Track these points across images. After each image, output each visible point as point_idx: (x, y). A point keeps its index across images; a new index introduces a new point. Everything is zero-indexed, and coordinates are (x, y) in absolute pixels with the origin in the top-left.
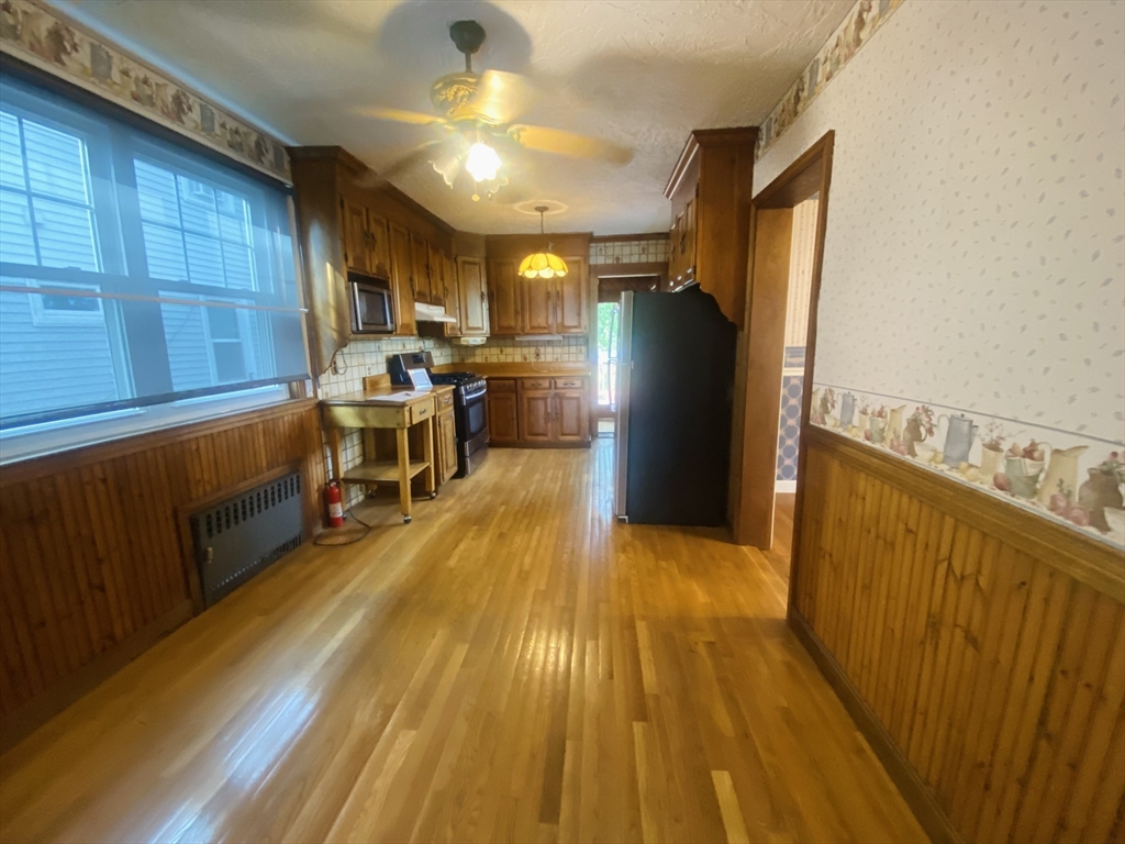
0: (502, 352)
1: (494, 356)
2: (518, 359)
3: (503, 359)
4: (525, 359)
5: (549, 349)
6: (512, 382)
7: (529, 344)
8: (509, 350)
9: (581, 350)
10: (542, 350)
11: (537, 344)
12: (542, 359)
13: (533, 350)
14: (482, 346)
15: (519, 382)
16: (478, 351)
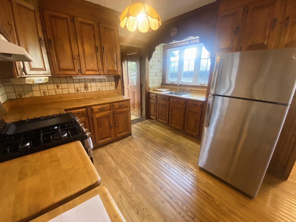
0: (58, 87)
1: (52, 90)
2: (72, 91)
3: (59, 91)
4: (78, 91)
5: (93, 84)
6: (84, 109)
7: (80, 81)
8: (64, 86)
9: (112, 84)
10: (89, 85)
11: (85, 81)
12: (90, 90)
13: (82, 85)
14: (46, 83)
15: (89, 109)
16: (37, 88)
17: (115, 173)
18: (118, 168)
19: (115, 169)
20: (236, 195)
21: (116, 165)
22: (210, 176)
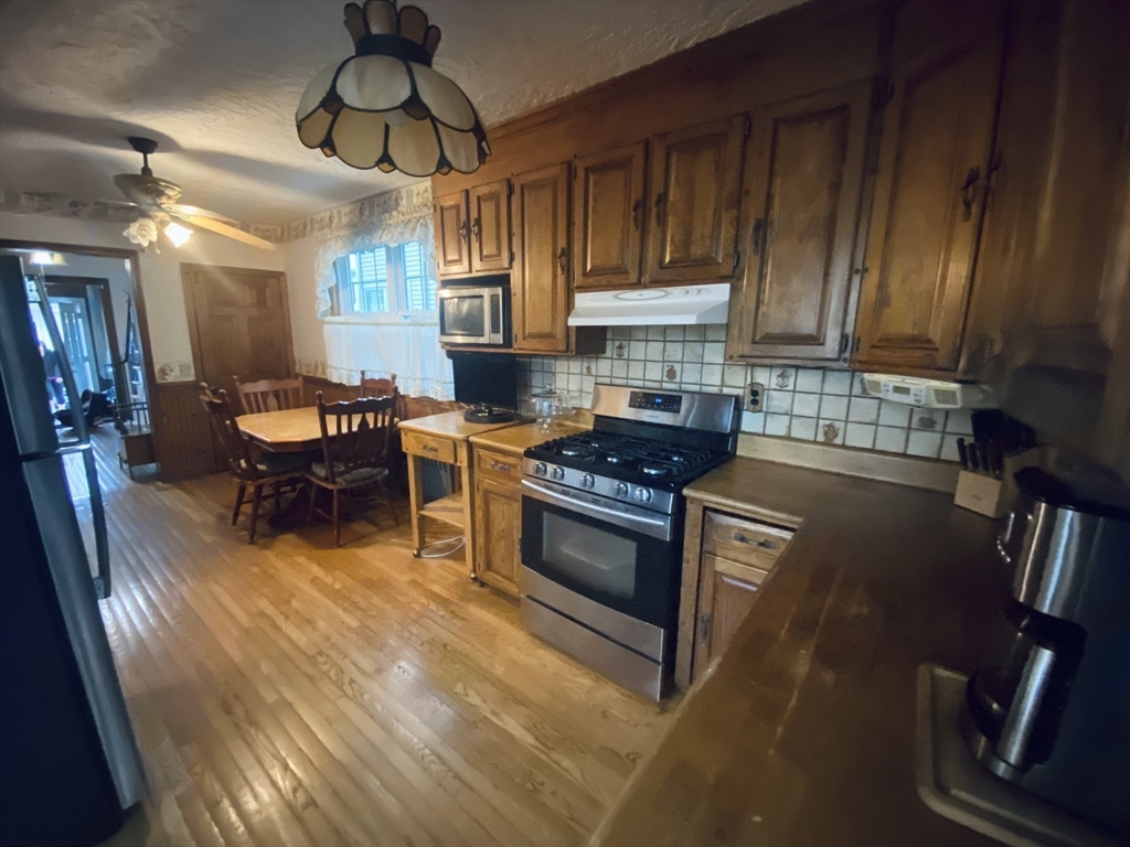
17: (539, 726)
18: (542, 751)
19: (550, 744)
20: (103, 741)
21: (555, 762)
22: (115, 783)
